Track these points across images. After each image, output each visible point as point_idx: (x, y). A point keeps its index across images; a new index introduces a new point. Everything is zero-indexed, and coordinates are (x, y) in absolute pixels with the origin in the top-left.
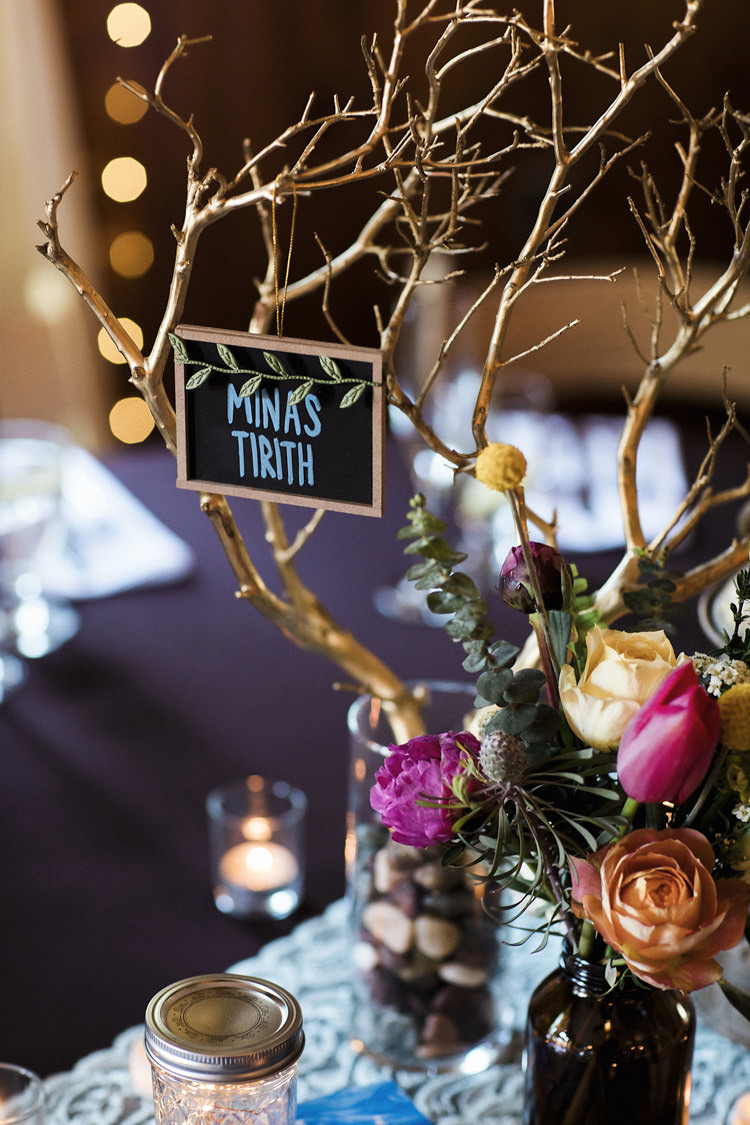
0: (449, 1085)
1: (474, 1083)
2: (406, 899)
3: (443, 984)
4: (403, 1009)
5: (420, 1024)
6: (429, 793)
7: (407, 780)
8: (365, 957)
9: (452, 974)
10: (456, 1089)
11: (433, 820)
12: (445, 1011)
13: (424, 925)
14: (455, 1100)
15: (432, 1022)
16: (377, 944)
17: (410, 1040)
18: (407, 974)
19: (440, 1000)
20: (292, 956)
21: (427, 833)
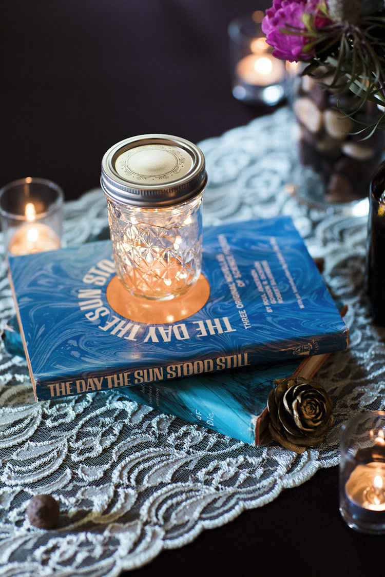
0: (340, 222)
1: (357, 223)
2: (319, 97)
3: (344, 156)
4: (318, 169)
5: (326, 180)
6: (294, 25)
7: (283, 15)
8: (296, 133)
9: (349, 149)
10: (342, 226)
11: (297, 43)
12: (343, 173)
13: (329, 116)
14: (342, 233)
15: (334, 180)
16: (302, 125)
17: (320, 189)
18: (321, 146)
19: (340, 165)
20: (269, 129)
21: (293, 52)
